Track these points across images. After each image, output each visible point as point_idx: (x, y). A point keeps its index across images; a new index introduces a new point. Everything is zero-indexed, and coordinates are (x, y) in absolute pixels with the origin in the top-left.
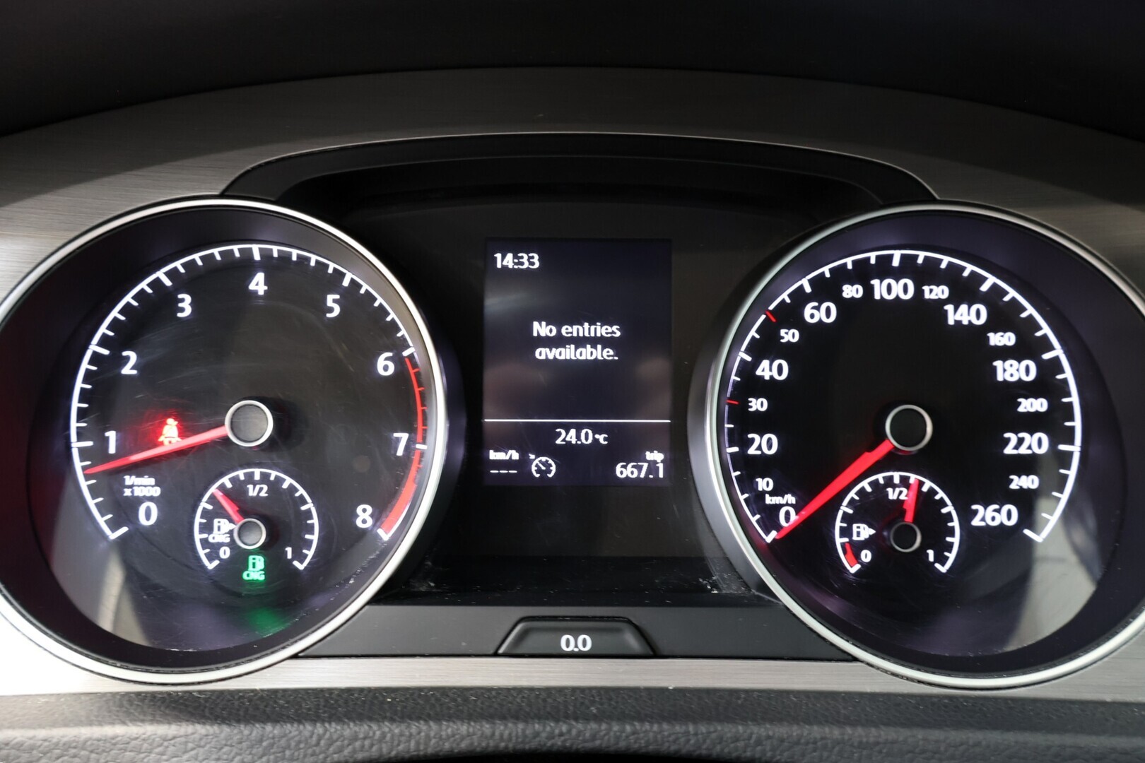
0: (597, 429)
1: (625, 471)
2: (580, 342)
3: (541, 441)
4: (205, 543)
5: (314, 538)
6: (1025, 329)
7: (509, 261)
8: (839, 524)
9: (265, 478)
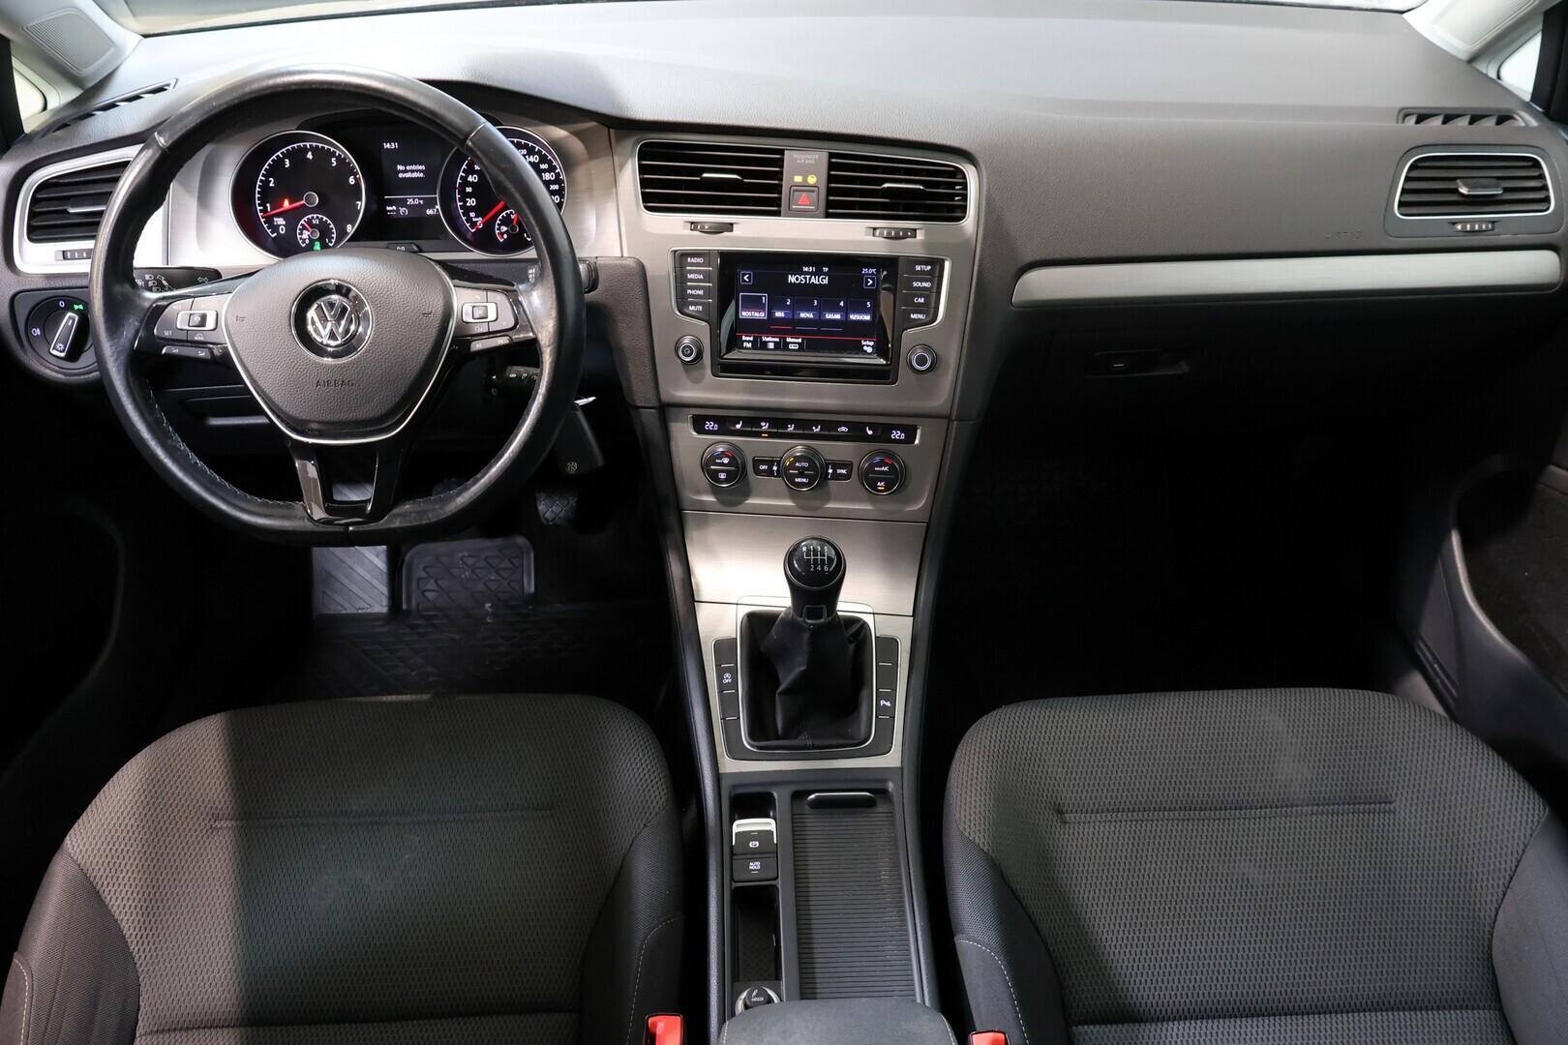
0: (420, 199)
1: (429, 212)
2: (412, 171)
3: (403, 203)
4: (301, 239)
5: (334, 236)
6: (550, 163)
7: (388, 146)
8: (497, 227)
9: (317, 217)
